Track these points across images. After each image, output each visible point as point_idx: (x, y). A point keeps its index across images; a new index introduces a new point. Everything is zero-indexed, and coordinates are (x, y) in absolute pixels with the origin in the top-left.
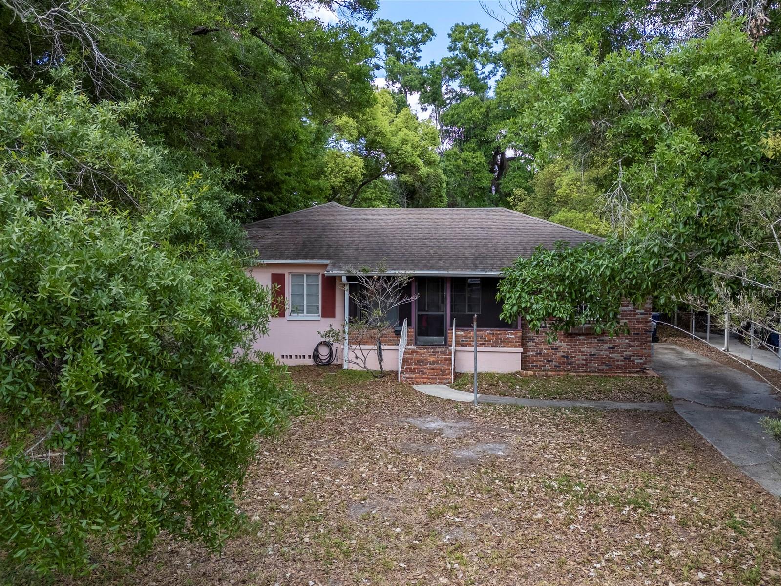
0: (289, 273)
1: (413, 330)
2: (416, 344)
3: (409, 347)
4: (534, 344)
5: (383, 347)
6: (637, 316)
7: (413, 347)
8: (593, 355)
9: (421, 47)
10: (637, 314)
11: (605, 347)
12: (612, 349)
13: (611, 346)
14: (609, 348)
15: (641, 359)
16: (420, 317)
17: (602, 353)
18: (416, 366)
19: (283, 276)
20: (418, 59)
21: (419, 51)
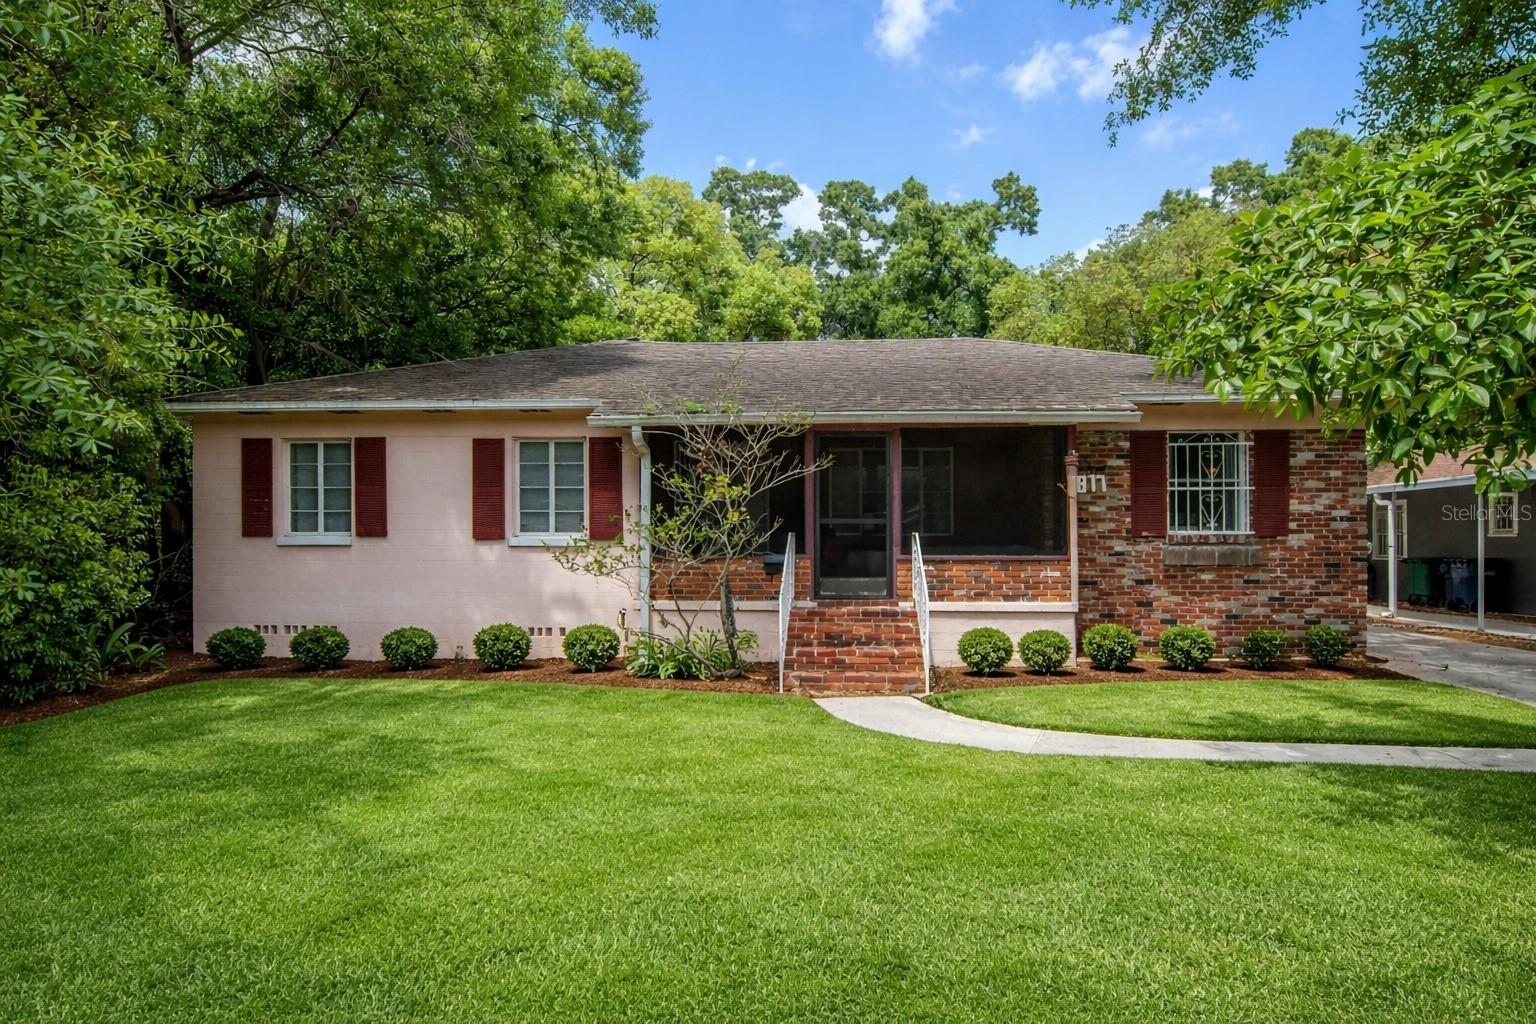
0: (516, 439)
1: (808, 563)
2: (816, 596)
3: (801, 604)
4: (1096, 594)
5: (736, 604)
6: (1334, 525)
7: (809, 604)
8: (1236, 617)
9: (782, 209)
10: (1334, 519)
11: (1263, 596)
12: (1278, 603)
13: (1277, 594)
14: (1272, 599)
15: (1346, 623)
16: (825, 532)
17: (1254, 611)
18: (824, 649)
19: (498, 445)
20: (777, 226)
21: (779, 216)
